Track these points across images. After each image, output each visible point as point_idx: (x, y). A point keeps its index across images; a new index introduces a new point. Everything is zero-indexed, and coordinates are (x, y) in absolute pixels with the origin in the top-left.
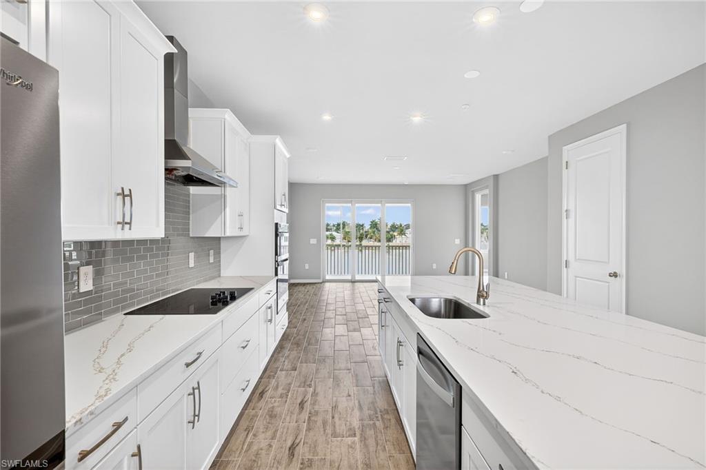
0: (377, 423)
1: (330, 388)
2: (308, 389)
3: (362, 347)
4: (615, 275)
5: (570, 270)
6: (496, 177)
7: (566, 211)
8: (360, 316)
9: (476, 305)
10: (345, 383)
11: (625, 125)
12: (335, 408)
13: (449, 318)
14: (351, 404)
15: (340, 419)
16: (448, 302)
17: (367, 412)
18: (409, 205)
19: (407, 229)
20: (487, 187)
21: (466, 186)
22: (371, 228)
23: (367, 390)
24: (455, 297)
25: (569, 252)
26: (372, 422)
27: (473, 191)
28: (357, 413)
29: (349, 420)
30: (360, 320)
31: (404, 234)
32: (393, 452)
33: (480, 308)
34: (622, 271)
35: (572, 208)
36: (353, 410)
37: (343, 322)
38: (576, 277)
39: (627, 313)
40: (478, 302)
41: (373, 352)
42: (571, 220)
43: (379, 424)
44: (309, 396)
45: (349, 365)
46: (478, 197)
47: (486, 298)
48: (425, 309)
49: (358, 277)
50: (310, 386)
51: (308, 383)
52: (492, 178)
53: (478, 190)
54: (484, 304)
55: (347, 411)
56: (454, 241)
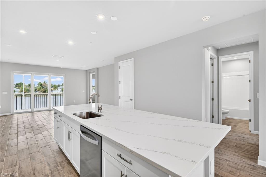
0: (59, 168)
1: (29, 162)
2: (15, 167)
3: (44, 140)
4: (131, 100)
5: (121, 99)
6: (98, 68)
7: (120, 81)
8: (40, 127)
9: (98, 113)
10: (38, 157)
11: (133, 59)
12: (34, 170)
13: (88, 118)
14: (43, 165)
15: (39, 173)
16: (87, 113)
17: (52, 165)
18: (63, 76)
19: (58, 86)
20: (94, 72)
21: (86, 71)
22: (38, 86)
23: (51, 156)
24: (90, 111)
25: (120, 94)
26: (56, 168)
27: (89, 73)
28: (47, 168)
29: (43, 172)
30: (41, 129)
31: (57, 89)
32: (68, 175)
33: (99, 113)
34: (133, 98)
35: (121, 80)
36: (45, 167)
37: (30, 131)
38: (122, 101)
39: (134, 109)
40: (98, 111)
41: (51, 141)
42: (121, 84)
43: (60, 168)
44: (17, 170)
45: (39, 149)
46: (91, 75)
47: (101, 110)
48: (81, 116)
49: (35, 110)
50: (16, 166)
51: (15, 165)
52: (96, 69)
53: (91, 73)
54: (100, 112)
55: (42, 169)
56: (82, 91)
